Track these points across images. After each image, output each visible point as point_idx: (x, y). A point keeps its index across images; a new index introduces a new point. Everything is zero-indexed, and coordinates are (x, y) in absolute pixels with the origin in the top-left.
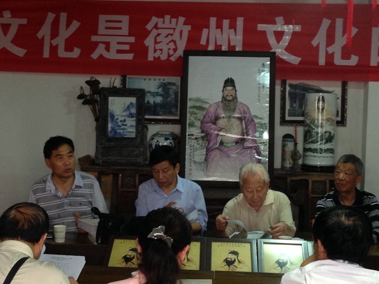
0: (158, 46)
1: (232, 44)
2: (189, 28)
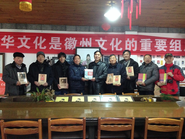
0: (68, 46)
1: (88, 45)
2: (77, 41)
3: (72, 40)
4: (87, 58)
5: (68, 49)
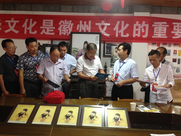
0: (63, 30)
1: (87, 30)
2: (73, 24)
3: (68, 23)
4: (85, 46)
5: (63, 34)
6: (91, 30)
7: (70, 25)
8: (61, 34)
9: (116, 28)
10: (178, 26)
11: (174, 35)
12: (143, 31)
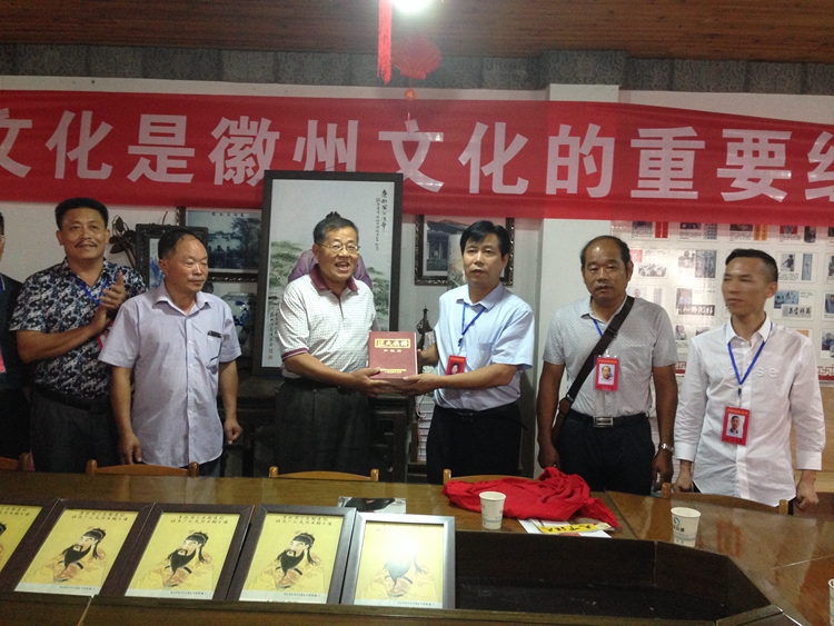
0: (230, 163)
1: (340, 161)
2: (276, 135)
3: (253, 132)
5: (231, 180)
6: (359, 162)
7: (265, 141)
8: (224, 180)
9: (470, 155)
10: (748, 146)
11: (727, 184)
12: (590, 168)
